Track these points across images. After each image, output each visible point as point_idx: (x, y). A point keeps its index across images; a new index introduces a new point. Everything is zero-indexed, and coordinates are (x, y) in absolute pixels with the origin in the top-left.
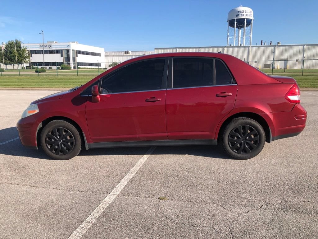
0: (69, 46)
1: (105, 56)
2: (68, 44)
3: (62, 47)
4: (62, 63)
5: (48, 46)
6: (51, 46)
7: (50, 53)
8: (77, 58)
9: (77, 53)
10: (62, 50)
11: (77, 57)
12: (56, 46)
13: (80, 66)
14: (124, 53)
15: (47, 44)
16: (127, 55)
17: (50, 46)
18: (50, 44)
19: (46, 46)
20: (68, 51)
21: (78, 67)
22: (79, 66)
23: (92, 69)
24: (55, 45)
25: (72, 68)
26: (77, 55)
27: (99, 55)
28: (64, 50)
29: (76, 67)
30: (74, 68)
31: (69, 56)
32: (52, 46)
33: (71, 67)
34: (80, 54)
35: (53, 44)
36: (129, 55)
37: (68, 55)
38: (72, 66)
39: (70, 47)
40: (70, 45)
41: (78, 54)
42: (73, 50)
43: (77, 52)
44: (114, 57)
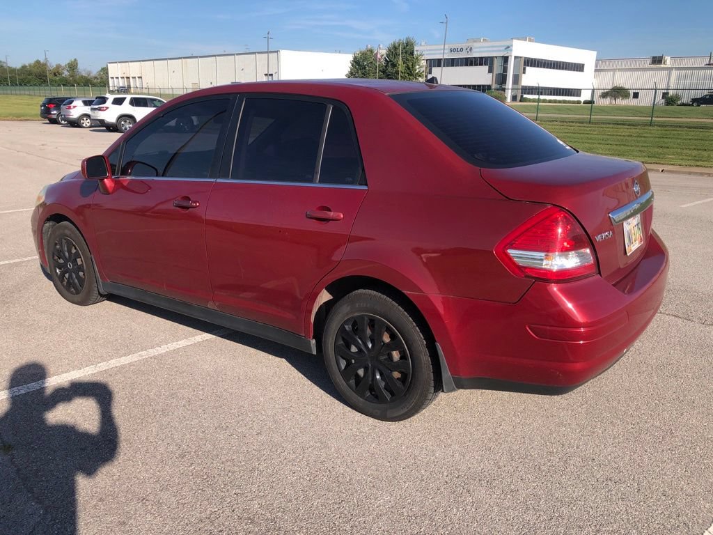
0: (508, 47)
1: (596, 71)
2: (507, 43)
3: (493, 51)
4: (489, 87)
5: (464, 49)
6: (471, 49)
7: (466, 65)
8: (523, 75)
9: (525, 65)
10: (492, 58)
11: (524, 73)
12: (482, 49)
13: (528, 94)
14: (649, 61)
15: (464, 46)
16: (658, 66)
17: (468, 50)
18: (470, 44)
19: (462, 50)
20: (506, 59)
21: (522, 96)
22: (525, 96)
23: (555, 101)
24: (480, 47)
25: (509, 99)
26: (524, 69)
27: (579, 68)
28: (496, 57)
29: (519, 98)
30: (514, 98)
31: (506, 72)
32: (474, 50)
33: (506, 98)
34: (531, 66)
35: (476, 45)
36: (662, 66)
37: (505, 70)
38: (509, 94)
39: (511, 50)
40: (512, 46)
41: (528, 66)
42: (515, 57)
43: (525, 62)
44: (618, 74)
